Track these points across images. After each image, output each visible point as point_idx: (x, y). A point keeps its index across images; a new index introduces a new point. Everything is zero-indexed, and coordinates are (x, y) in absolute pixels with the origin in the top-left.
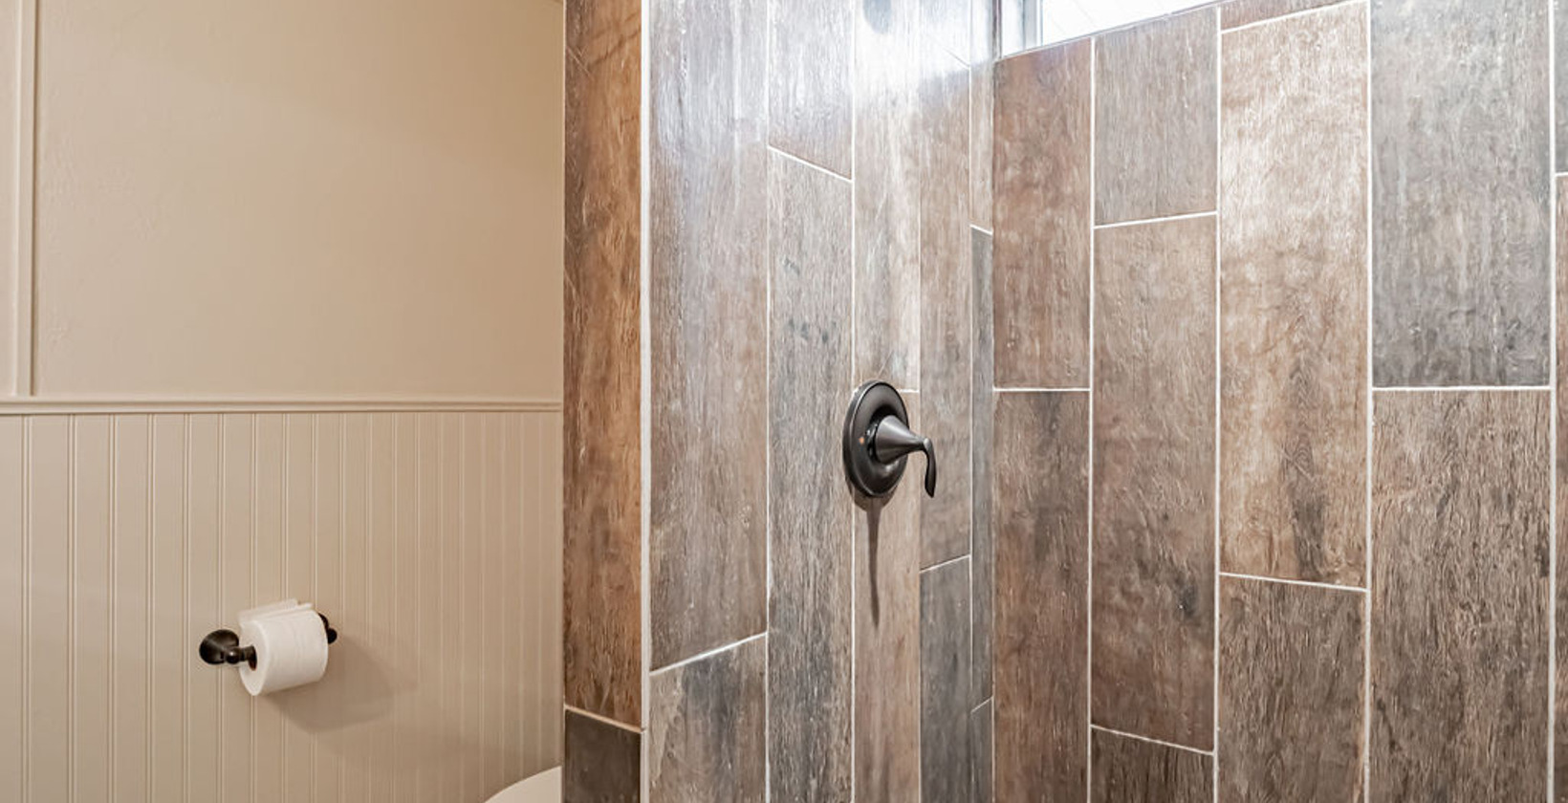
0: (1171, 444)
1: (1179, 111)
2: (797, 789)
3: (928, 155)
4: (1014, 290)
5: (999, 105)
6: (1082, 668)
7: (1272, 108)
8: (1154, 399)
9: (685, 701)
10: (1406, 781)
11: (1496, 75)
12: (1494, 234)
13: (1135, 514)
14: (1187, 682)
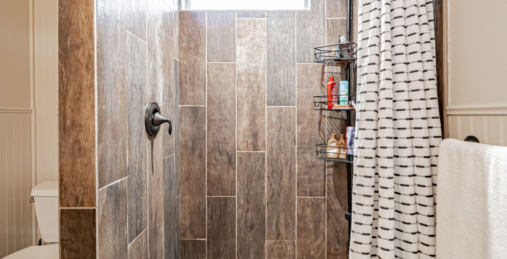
0: (226, 120)
1: (227, 36)
2: (135, 224)
3: (164, 37)
4: (185, 78)
5: (181, 24)
6: (204, 182)
7: (247, 39)
8: (222, 109)
9: (107, 198)
10: (273, 193)
11: (287, 41)
12: (287, 74)
13: (218, 139)
14: (230, 180)
